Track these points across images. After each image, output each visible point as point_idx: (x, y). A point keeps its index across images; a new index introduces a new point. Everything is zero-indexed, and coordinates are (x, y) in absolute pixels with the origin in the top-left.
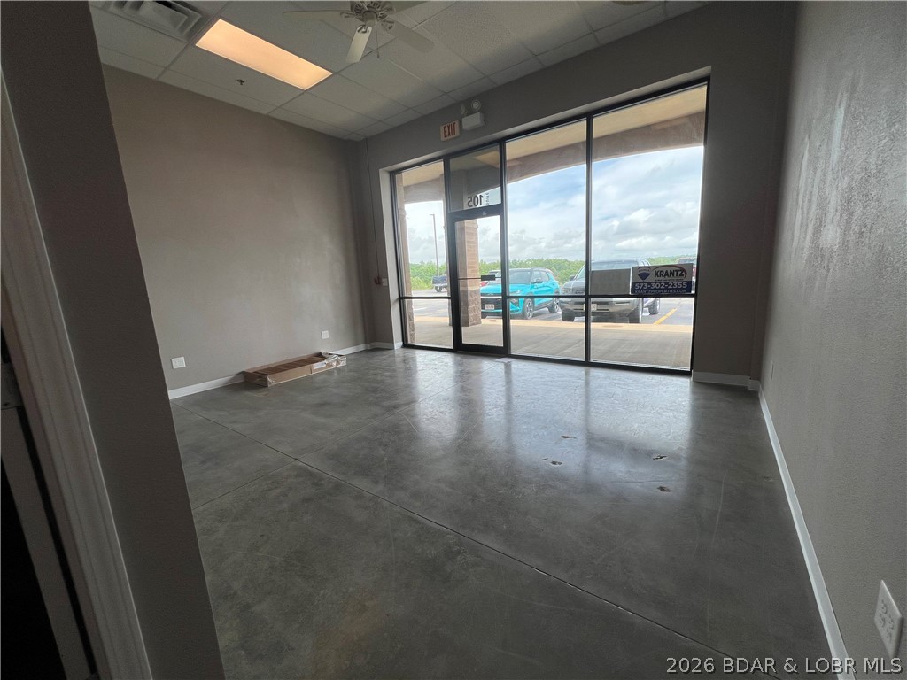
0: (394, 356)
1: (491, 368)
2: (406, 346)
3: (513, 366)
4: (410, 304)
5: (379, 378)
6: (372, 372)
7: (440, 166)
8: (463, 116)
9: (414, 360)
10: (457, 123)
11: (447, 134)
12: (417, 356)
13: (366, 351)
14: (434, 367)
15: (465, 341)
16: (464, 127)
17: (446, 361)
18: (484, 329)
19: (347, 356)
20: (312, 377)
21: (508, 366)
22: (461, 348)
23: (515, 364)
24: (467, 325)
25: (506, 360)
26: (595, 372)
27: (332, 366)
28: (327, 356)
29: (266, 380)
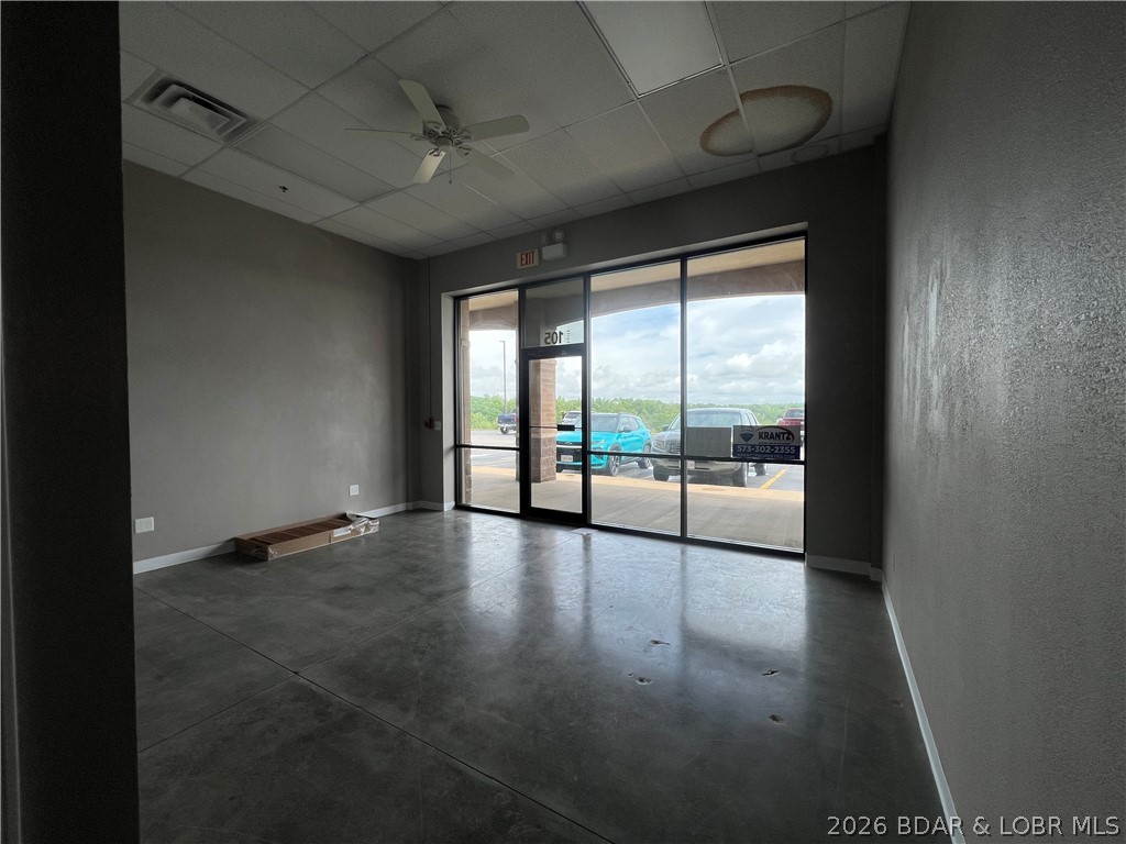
0: (442, 520)
1: (566, 541)
2: (460, 507)
3: (593, 539)
4: (468, 453)
5: (421, 552)
6: (411, 543)
7: (514, 295)
8: (544, 245)
9: (467, 526)
10: (536, 252)
11: (524, 262)
12: (473, 522)
13: (407, 512)
14: (494, 537)
15: (535, 503)
16: (544, 257)
17: (509, 530)
18: (559, 488)
19: (380, 518)
20: (329, 548)
21: (587, 539)
22: (529, 514)
23: (596, 536)
24: (538, 480)
25: (585, 531)
26: (692, 551)
27: (359, 532)
28: (353, 519)
29: (266, 552)
